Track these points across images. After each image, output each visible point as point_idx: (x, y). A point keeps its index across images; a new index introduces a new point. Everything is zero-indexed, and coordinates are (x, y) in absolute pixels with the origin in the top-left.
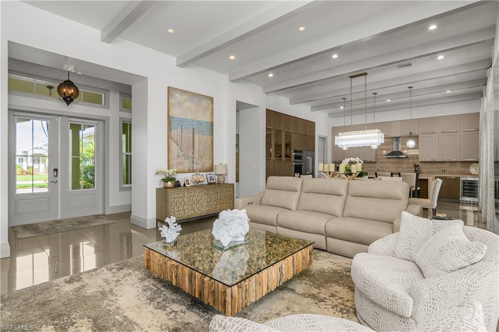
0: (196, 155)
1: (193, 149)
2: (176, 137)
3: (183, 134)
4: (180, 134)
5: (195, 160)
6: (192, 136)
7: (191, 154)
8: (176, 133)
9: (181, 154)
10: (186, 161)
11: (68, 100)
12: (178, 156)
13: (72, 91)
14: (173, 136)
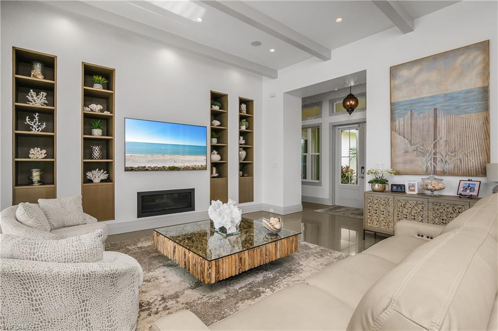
0: (442, 148)
1: (435, 140)
2: (402, 128)
3: (414, 122)
4: (410, 122)
5: (438, 156)
6: (432, 120)
7: (430, 148)
8: (401, 123)
9: (411, 148)
10: (420, 158)
11: (350, 109)
12: (406, 152)
13: (353, 103)
14: (397, 127)
